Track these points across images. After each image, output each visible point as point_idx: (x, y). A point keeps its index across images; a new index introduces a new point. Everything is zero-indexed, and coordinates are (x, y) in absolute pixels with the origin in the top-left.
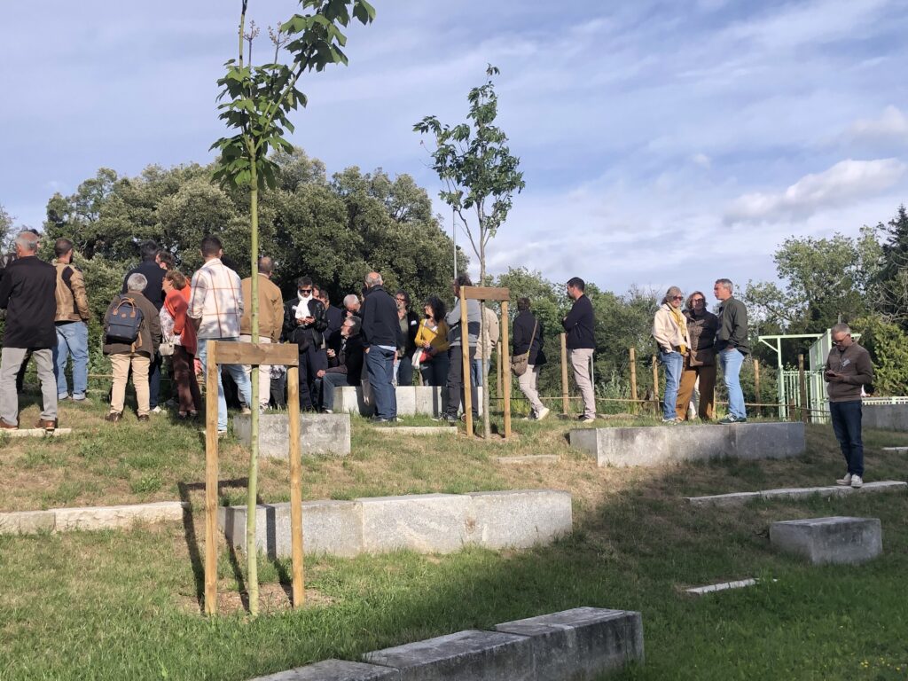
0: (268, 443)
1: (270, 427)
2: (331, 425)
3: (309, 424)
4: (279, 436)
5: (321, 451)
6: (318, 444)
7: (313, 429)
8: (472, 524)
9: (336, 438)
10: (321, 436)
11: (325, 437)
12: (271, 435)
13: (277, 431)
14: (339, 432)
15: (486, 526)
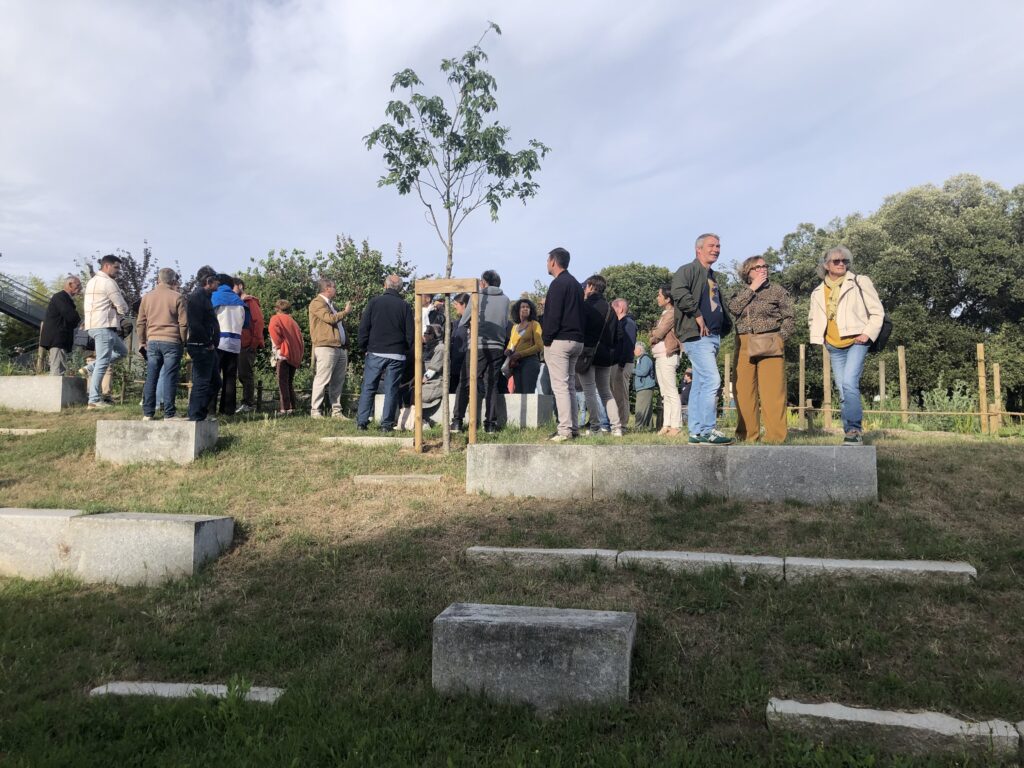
0: (109, 447)
1: (111, 433)
2: (173, 433)
3: (150, 431)
4: (118, 442)
5: (161, 458)
6: (157, 452)
7: (154, 436)
8: (67, 550)
9: (178, 446)
10: (162, 443)
11: (166, 444)
12: (111, 441)
13: (117, 436)
14: (182, 440)
15: (83, 554)
